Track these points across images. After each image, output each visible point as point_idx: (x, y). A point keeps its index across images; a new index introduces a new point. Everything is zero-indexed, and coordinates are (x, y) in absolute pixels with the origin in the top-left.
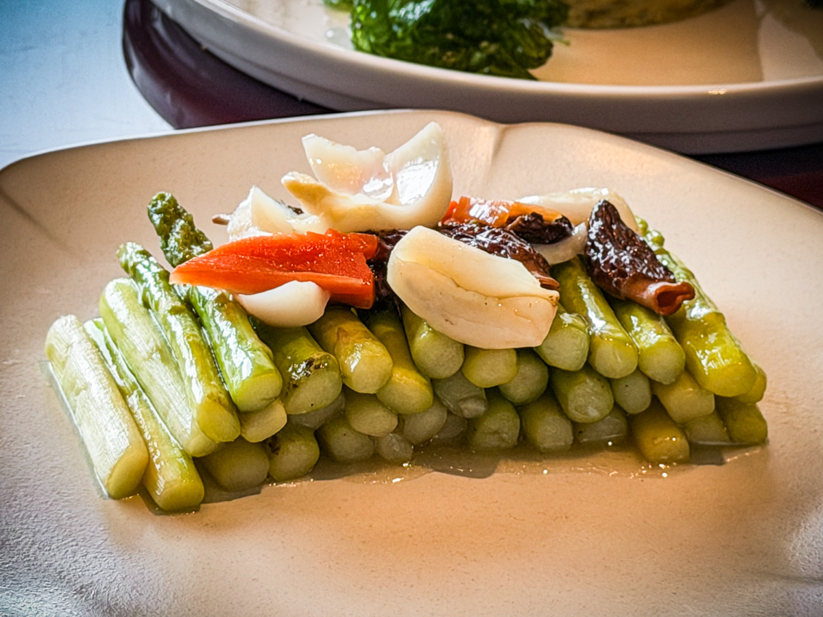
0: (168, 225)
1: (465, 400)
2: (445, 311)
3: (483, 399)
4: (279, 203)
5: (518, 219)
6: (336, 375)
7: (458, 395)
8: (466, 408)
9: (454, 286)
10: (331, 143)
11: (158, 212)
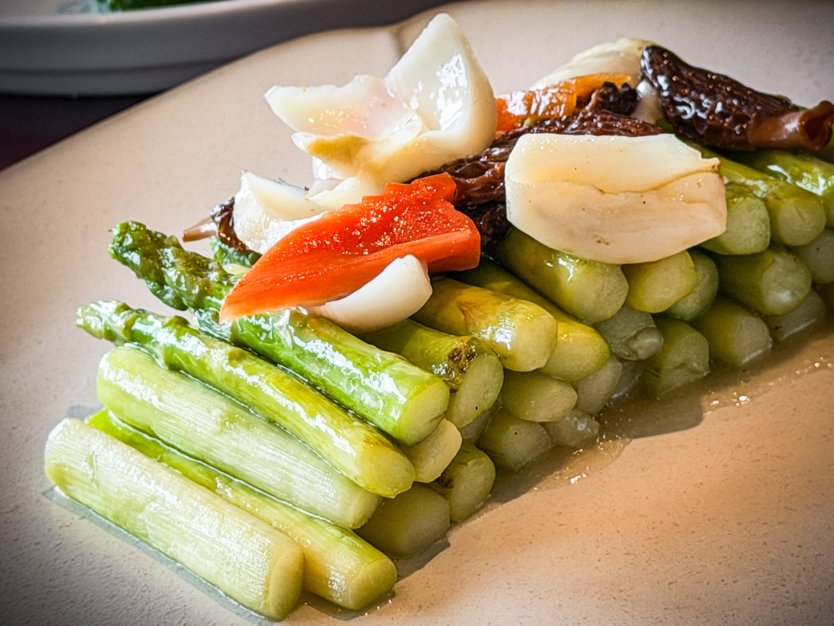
0: (152, 259)
1: (635, 337)
2: (594, 231)
3: (653, 328)
4: (279, 183)
5: (593, 96)
6: (494, 358)
7: (625, 334)
8: (640, 348)
9: (599, 194)
10: (300, 89)
11: (132, 249)
